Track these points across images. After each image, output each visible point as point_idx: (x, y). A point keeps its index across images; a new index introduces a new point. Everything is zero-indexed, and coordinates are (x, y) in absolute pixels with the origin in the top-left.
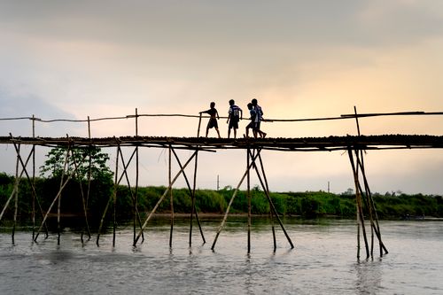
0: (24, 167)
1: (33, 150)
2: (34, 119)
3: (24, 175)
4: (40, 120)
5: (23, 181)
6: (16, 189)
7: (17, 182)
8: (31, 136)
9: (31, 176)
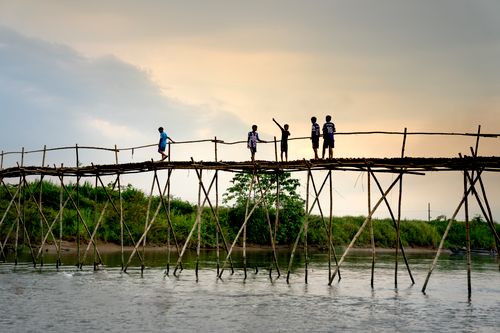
0: (206, 195)
1: (216, 176)
2: (216, 141)
3: (207, 204)
4: (222, 142)
5: (206, 211)
6: (199, 219)
7: (200, 212)
8: (213, 160)
9: (214, 205)
